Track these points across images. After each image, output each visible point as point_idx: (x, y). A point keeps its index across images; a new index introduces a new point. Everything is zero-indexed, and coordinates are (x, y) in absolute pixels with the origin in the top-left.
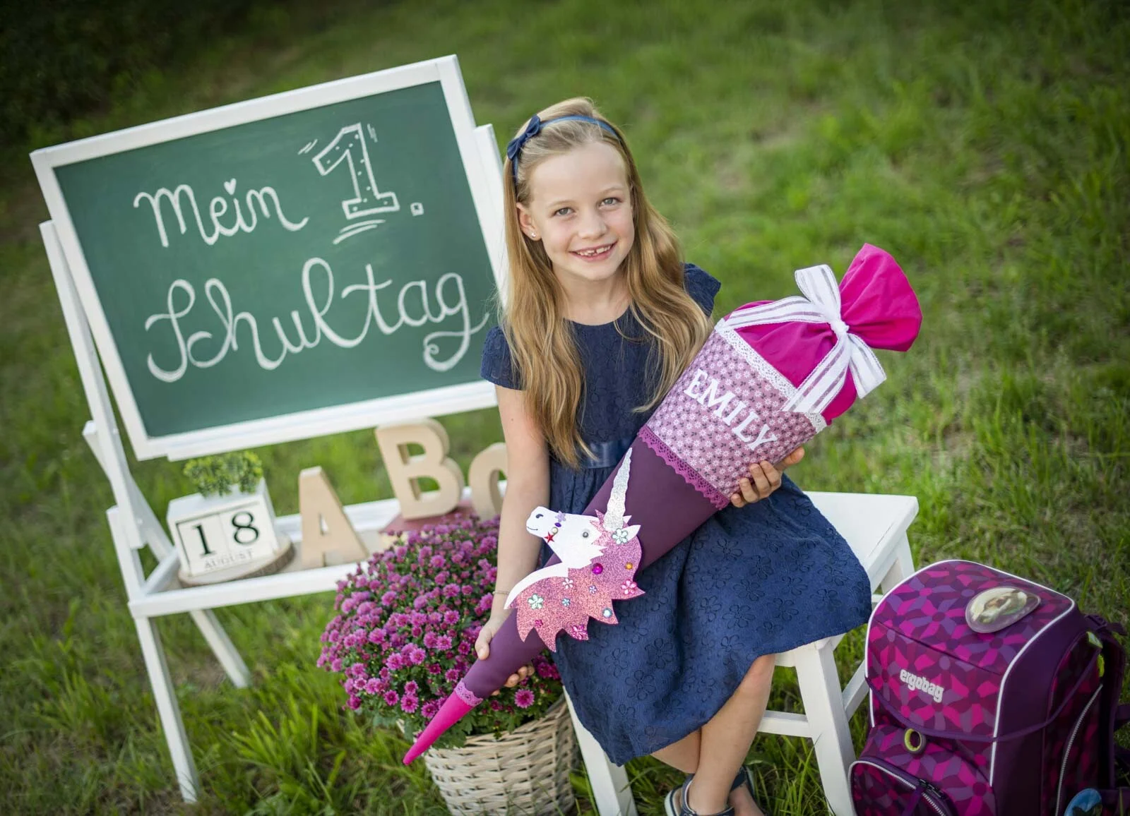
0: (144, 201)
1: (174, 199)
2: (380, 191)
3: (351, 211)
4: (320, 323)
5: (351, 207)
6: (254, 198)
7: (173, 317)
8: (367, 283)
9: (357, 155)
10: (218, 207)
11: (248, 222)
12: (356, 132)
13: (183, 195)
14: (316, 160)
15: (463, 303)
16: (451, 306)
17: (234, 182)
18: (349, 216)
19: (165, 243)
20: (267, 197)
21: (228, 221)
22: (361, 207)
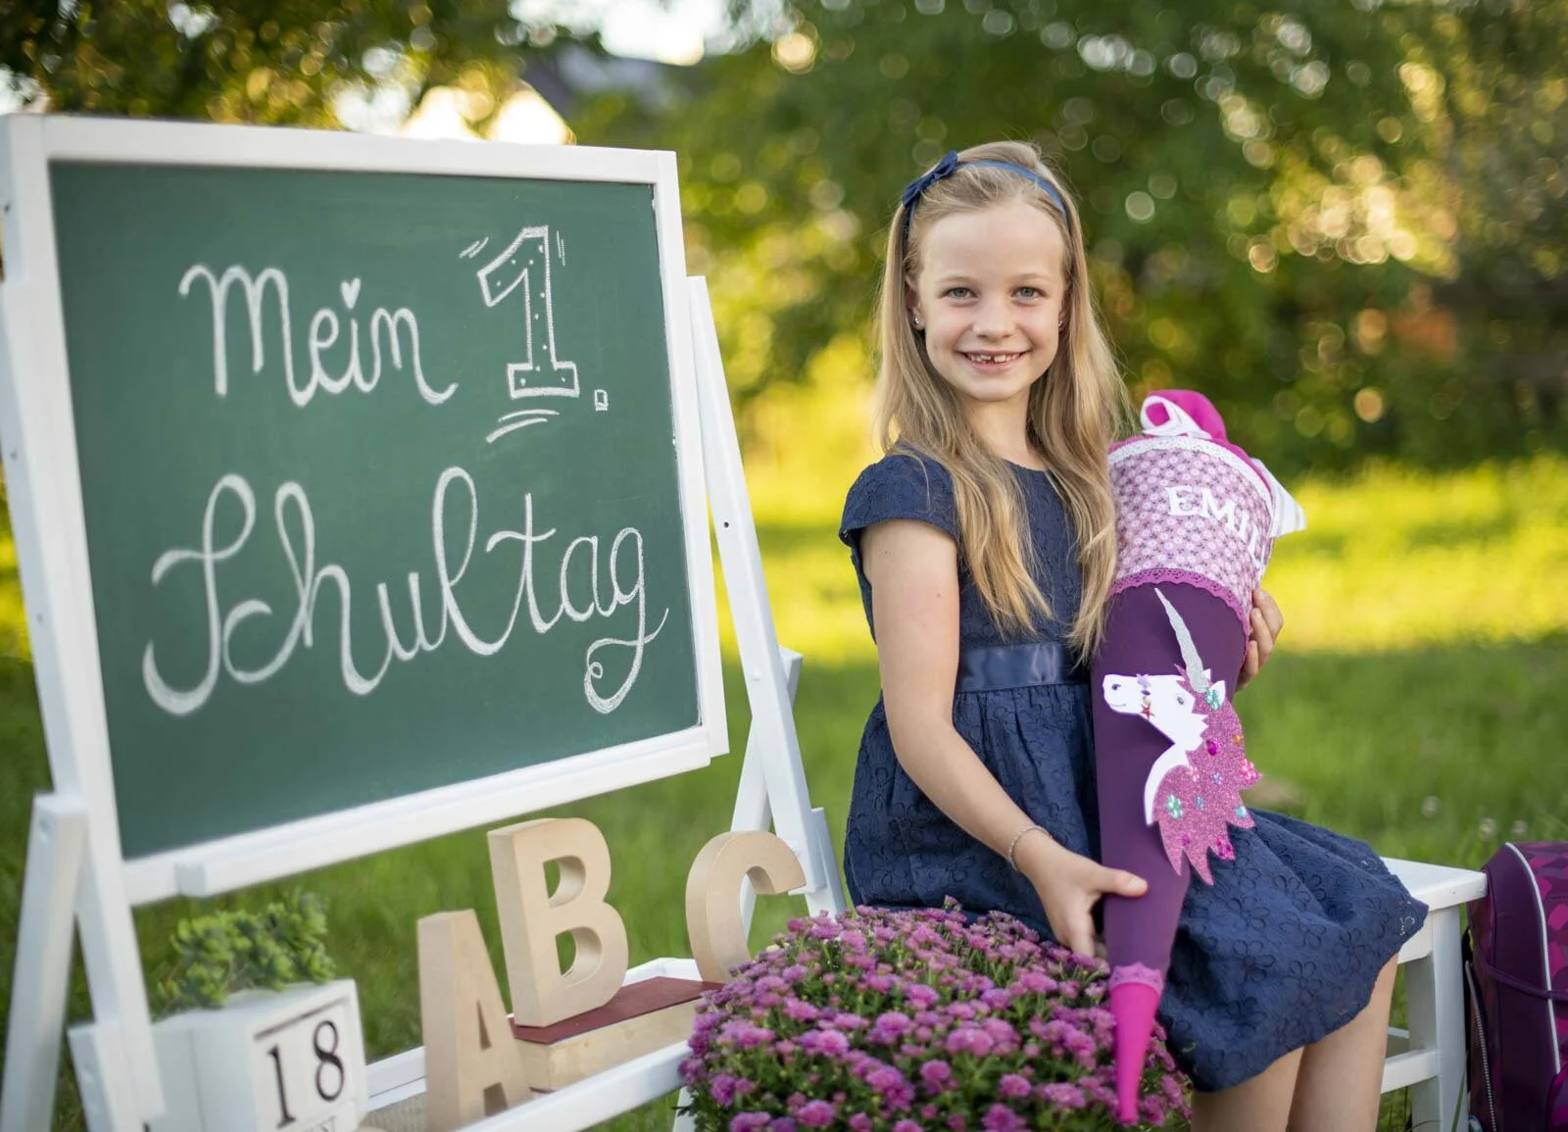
0: (200, 284)
1: (254, 293)
2: (559, 358)
3: (518, 386)
4: (449, 602)
5: (518, 375)
6: (383, 323)
7: (209, 557)
8: (523, 531)
9: (537, 285)
10: (324, 331)
11: (367, 376)
12: (540, 241)
13: (270, 288)
14: (482, 274)
15: (640, 585)
16: (625, 590)
17: (357, 283)
18: (515, 394)
19: (221, 388)
20: (402, 325)
21: (335, 363)
22: (533, 380)
